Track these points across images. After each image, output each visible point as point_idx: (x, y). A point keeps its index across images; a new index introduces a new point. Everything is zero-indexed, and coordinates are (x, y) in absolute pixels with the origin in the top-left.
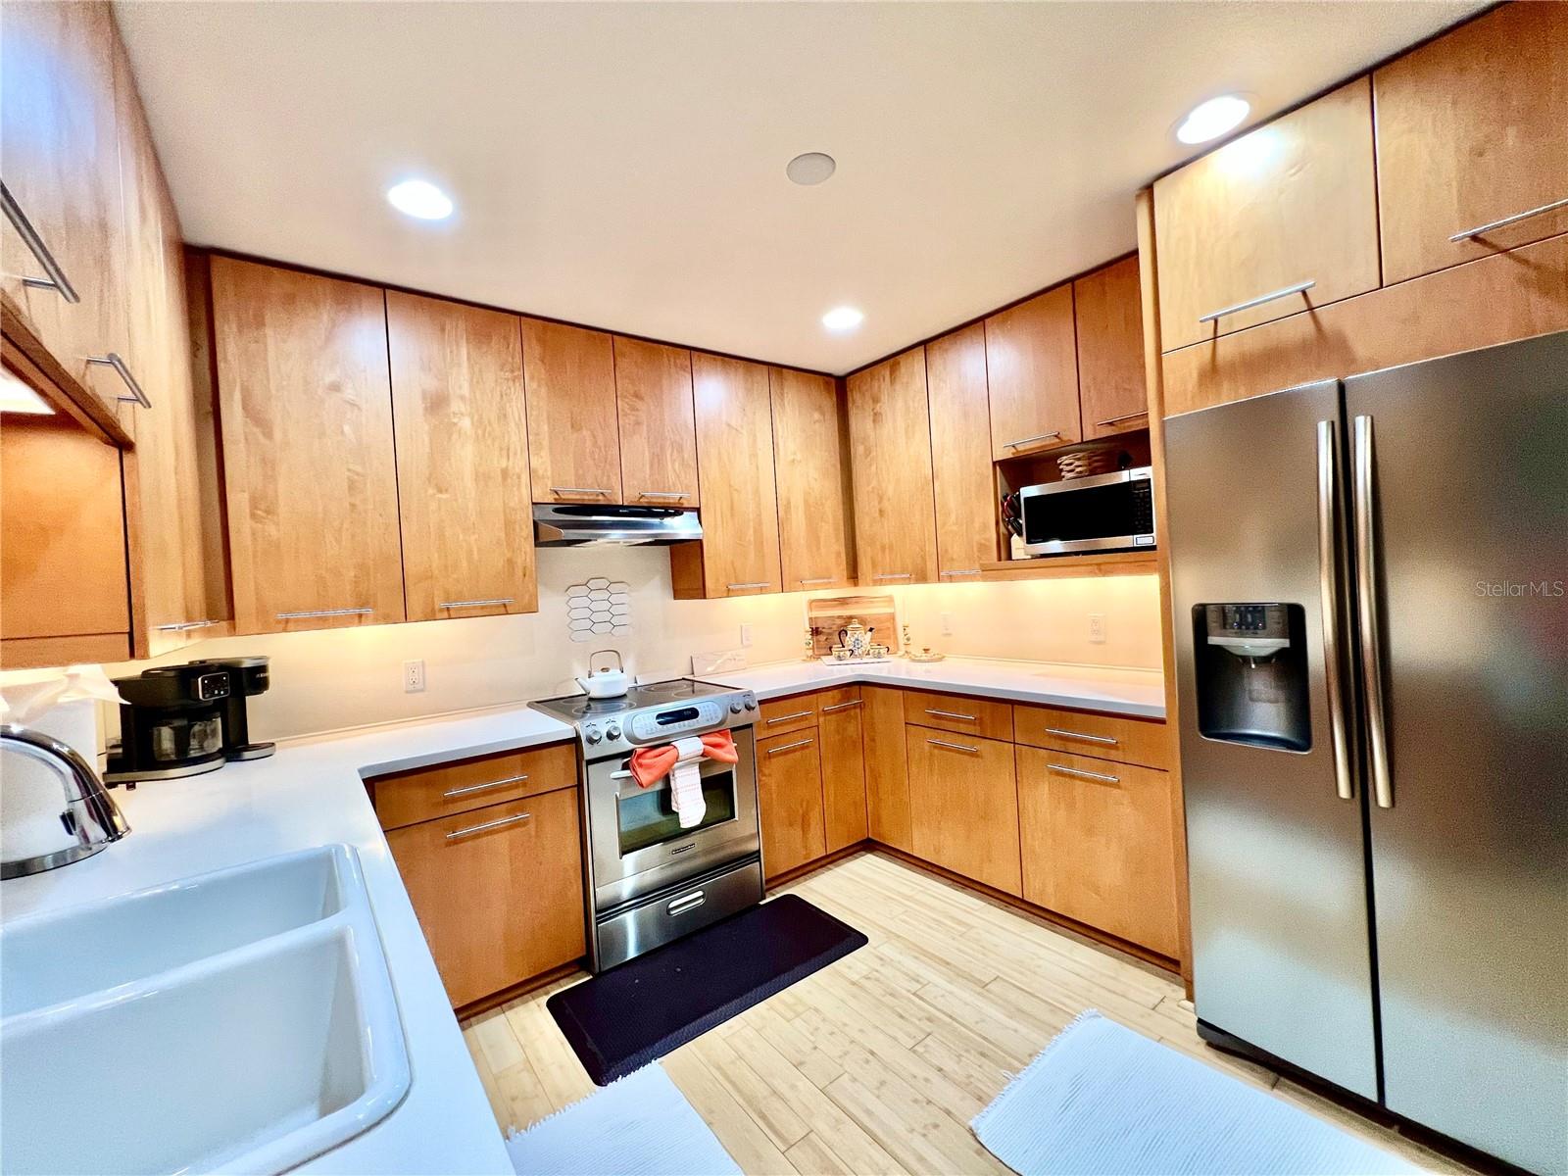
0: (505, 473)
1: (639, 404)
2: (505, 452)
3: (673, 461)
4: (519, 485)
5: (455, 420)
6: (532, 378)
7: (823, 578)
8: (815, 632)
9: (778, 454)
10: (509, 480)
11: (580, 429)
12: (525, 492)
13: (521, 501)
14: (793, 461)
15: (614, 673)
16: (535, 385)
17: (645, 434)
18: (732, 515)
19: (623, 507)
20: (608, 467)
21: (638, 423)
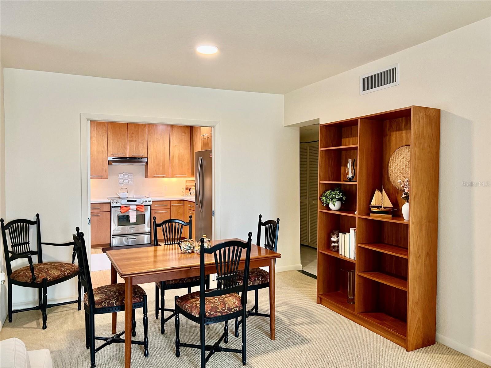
0: (102, 151)
1: (133, 135)
2: (103, 147)
3: (141, 147)
4: (105, 154)
5: (93, 141)
6: (109, 132)
7: (183, 175)
8: (187, 189)
9: (171, 144)
10: (103, 153)
11: (119, 142)
12: (106, 155)
13: (105, 157)
14: (175, 146)
15: (126, 193)
16: (109, 133)
17: (134, 141)
18: (156, 159)
19: (128, 158)
20: (125, 149)
21: (133, 139)
